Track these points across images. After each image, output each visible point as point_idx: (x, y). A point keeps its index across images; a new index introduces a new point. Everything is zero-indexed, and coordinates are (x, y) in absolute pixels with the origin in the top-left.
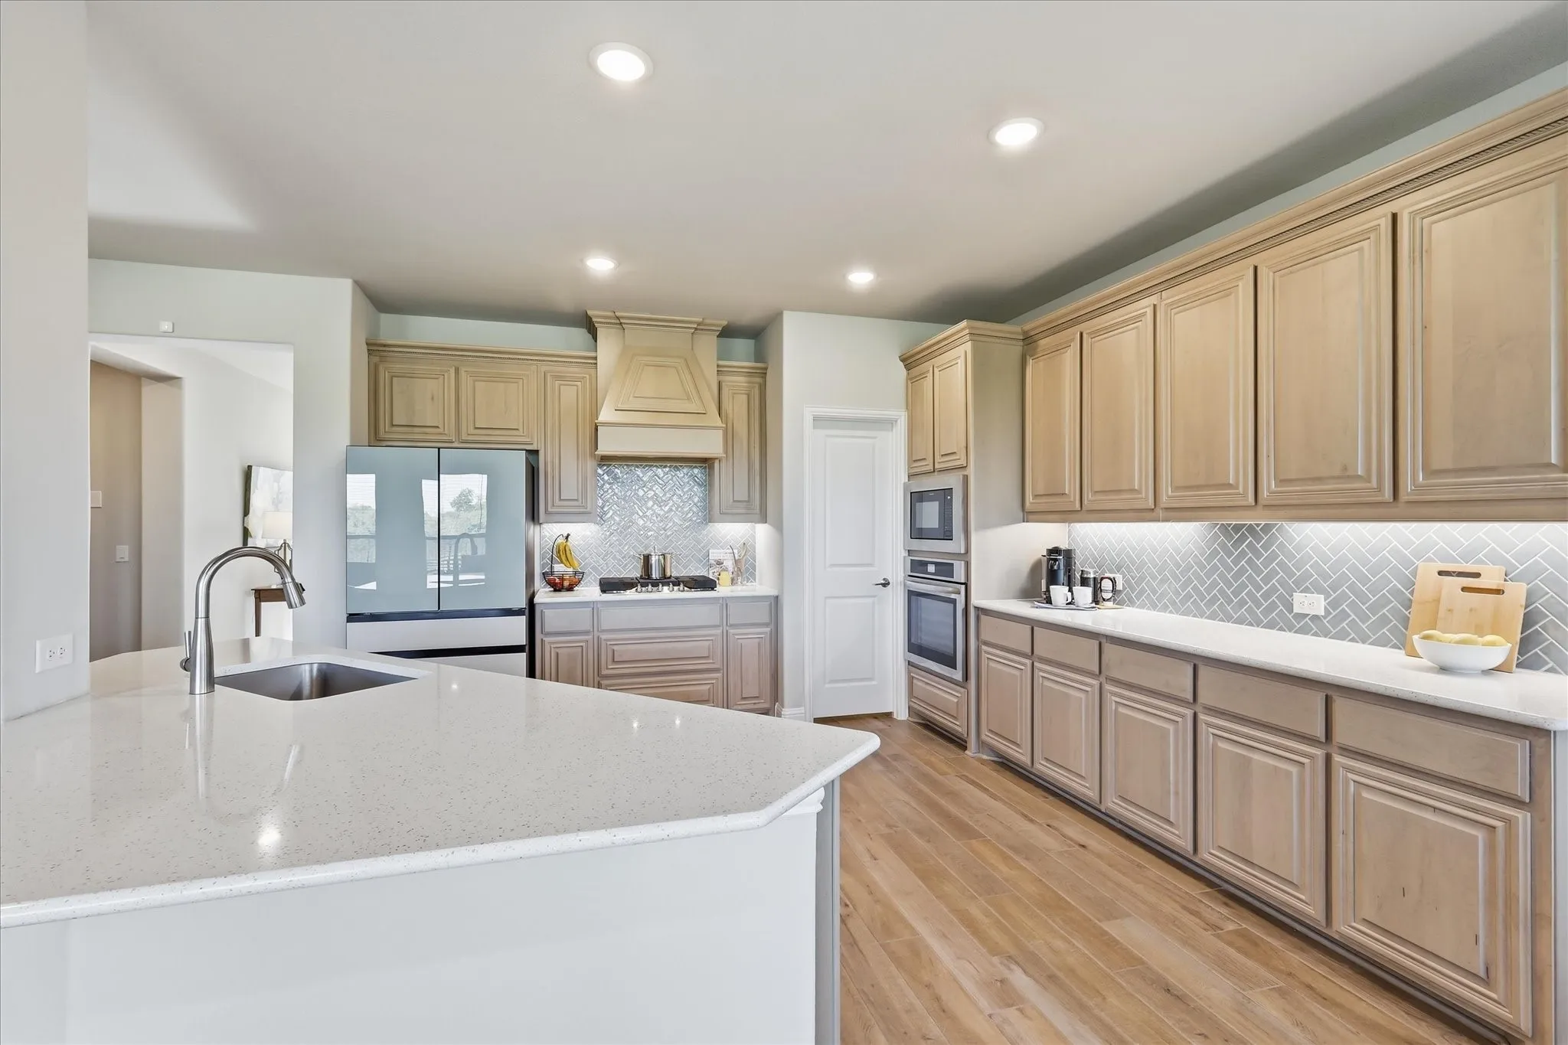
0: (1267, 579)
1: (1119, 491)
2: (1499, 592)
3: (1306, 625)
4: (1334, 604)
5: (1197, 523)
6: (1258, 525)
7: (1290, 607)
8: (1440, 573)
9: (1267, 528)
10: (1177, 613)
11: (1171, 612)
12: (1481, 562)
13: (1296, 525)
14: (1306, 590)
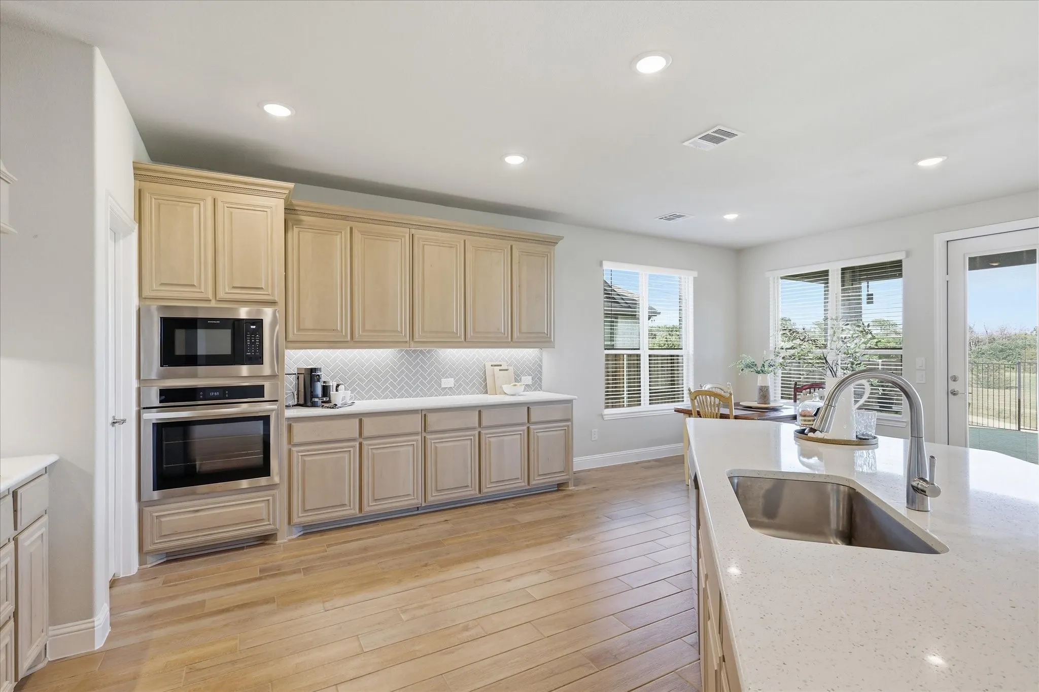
0: (429, 375)
1: (384, 331)
2: (507, 370)
3: (449, 391)
4: (456, 381)
5: (393, 349)
6: (425, 350)
7: (440, 385)
8: (492, 366)
9: (429, 352)
10: (379, 398)
11: (375, 399)
12: (500, 361)
13: (443, 350)
14: (447, 377)
